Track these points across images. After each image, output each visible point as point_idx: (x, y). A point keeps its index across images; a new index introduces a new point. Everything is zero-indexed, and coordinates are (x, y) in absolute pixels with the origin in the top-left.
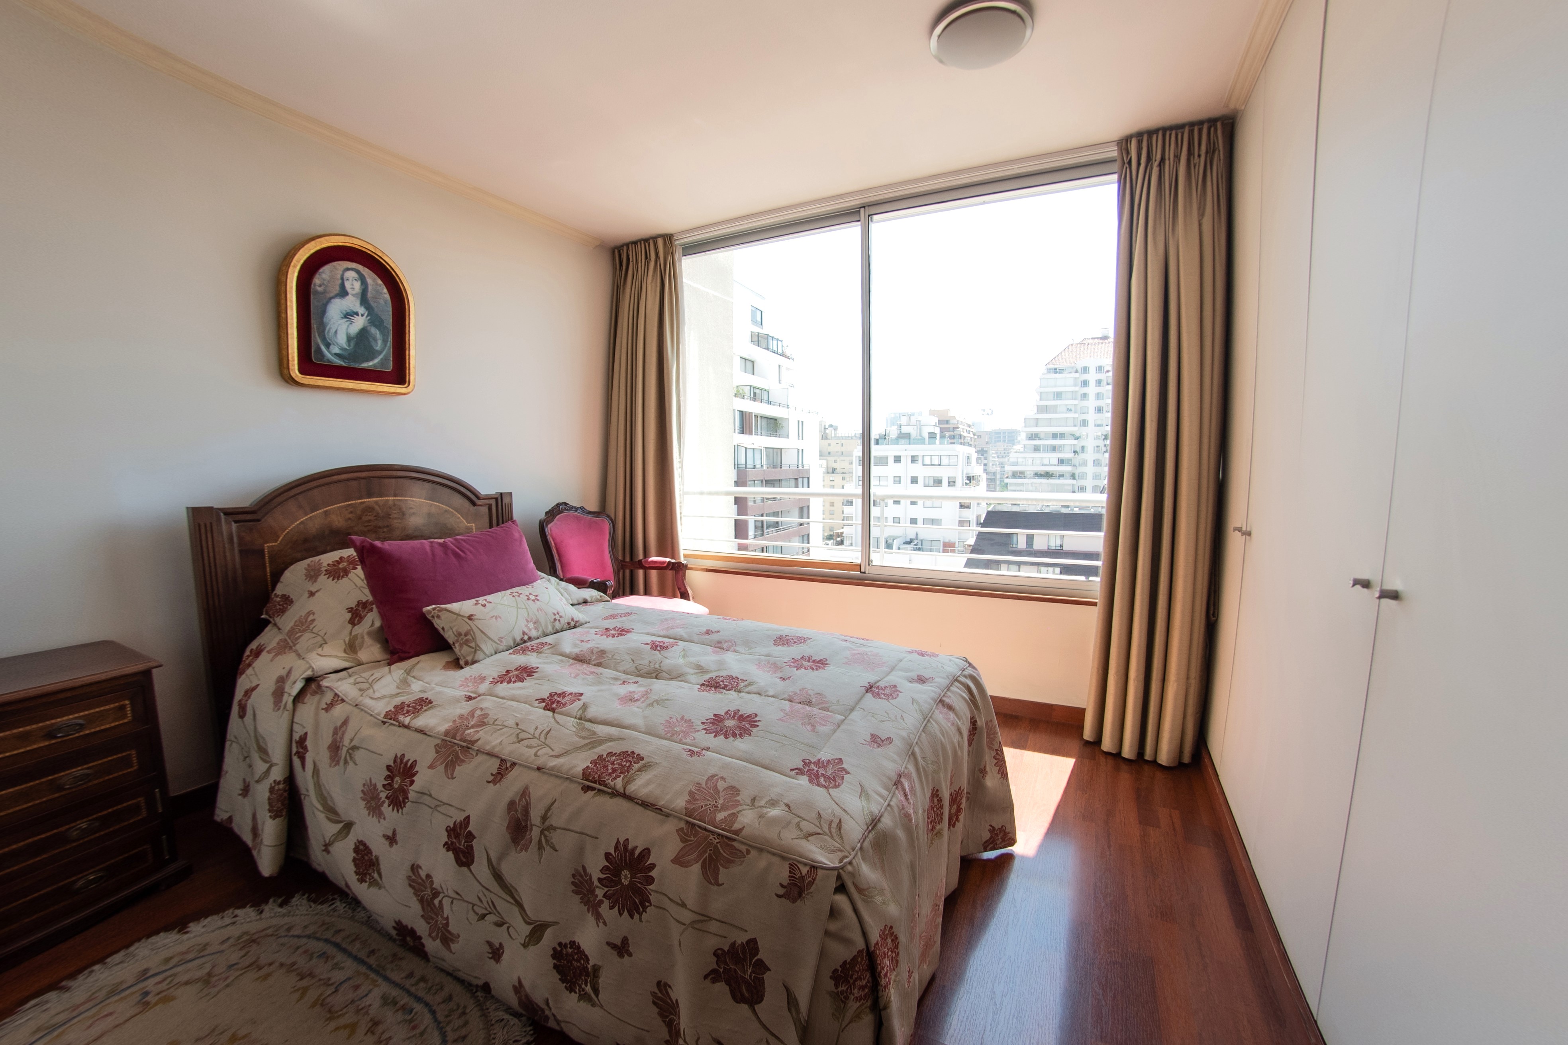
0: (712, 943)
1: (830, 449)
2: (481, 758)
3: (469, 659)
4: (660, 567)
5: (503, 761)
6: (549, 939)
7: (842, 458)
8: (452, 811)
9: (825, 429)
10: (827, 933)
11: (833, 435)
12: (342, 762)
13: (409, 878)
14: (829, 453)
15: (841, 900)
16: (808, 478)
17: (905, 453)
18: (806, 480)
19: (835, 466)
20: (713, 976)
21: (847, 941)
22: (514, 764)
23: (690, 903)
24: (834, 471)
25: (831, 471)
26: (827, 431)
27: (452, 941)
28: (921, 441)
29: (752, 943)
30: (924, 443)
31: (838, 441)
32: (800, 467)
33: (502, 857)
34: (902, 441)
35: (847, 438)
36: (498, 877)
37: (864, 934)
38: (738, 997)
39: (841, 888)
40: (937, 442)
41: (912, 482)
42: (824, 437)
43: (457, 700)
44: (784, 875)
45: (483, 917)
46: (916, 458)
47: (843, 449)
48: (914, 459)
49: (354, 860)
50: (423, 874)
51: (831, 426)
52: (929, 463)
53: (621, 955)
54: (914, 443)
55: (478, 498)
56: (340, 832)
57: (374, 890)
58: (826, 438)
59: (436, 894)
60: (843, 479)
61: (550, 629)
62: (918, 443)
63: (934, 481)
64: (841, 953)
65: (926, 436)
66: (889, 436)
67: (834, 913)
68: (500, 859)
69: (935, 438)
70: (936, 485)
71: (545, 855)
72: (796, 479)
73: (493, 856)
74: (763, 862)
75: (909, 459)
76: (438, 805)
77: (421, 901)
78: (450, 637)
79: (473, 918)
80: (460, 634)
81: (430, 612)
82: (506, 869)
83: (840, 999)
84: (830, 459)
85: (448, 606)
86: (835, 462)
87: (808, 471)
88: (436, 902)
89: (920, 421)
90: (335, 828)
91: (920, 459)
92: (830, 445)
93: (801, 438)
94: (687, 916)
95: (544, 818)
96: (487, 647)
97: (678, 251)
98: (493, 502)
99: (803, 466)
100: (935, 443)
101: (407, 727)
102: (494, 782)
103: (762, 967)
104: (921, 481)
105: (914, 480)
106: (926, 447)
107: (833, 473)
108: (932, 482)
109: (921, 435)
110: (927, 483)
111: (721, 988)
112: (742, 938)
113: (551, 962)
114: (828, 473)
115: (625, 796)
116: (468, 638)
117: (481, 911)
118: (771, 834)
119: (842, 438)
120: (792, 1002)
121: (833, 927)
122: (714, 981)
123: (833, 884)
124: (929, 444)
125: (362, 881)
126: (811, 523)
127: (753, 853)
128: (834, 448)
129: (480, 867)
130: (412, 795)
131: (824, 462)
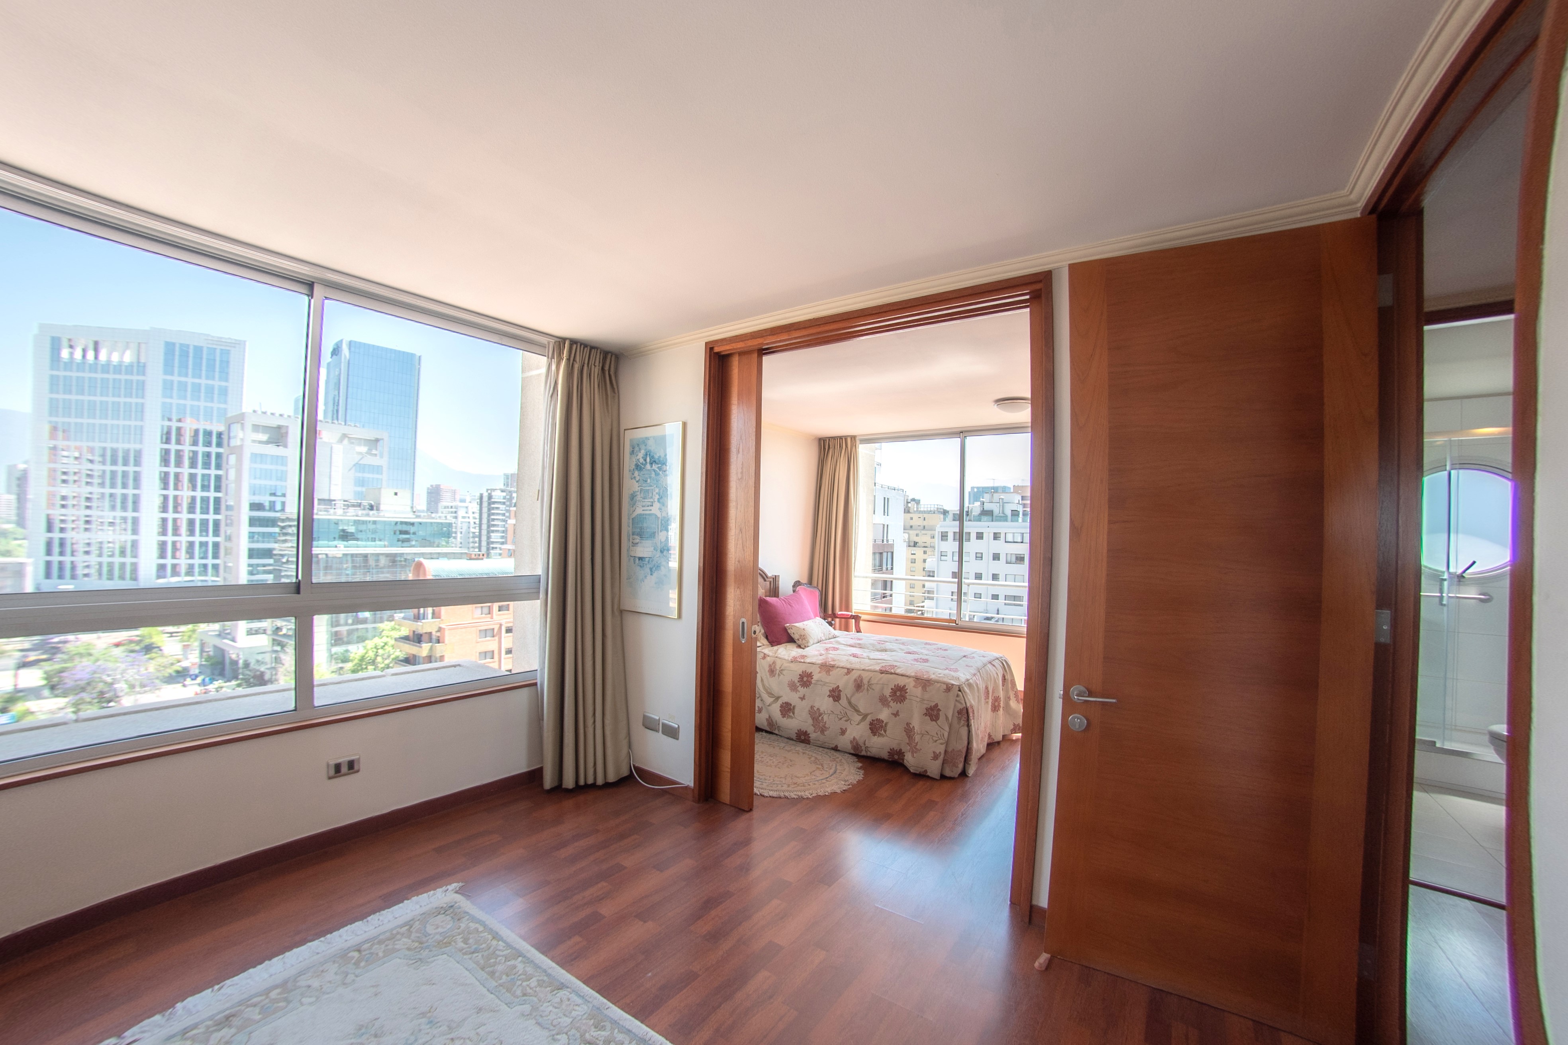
0: (925, 706)
1: (912, 523)
2: (839, 669)
3: (806, 645)
4: (841, 617)
5: (848, 669)
6: (869, 719)
7: (924, 532)
8: (831, 685)
9: (908, 503)
10: (956, 700)
11: (915, 509)
12: (777, 675)
13: (809, 711)
14: (911, 527)
15: (960, 693)
16: (892, 553)
17: (988, 530)
18: (889, 554)
19: (916, 539)
20: (926, 714)
21: (961, 703)
22: (853, 670)
23: (919, 696)
24: (915, 544)
25: (912, 544)
26: (909, 505)
27: (826, 731)
28: (1004, 518)
29: (936, 705)
30: (1006, 520)
31: (920, 515)
32: (885, 542)
33: (853, 695)
34: (984, 518)
35: (929, 512)
36: (850, 703)
37: (966, 703)
38: (932, 720)
39: (960, 690)
40: (1020, 519)
41: (994, 559)
42: (907, 511)
43: (817, 656)
44: (945, 687)
45: (841, 719)
46: (998, 535)
47: (925, 523)
48: (996, 536)
49: (780, 710)
50: (815, 709)
51: (913, 500)
52: (1011, 540)
53: (896, 717)
54: (997, 521)
55: (767, 578)
56: (774, 701)
57: (790, 720)
58: (909, 512)
59: (820, 715)
60: (925, 552)
61: (828, 638)
62: (1000, 521)
63: (1017, 558)
64: (960, 706)
65: (1009, 513)
66: (971, 512)
67: (958, 696)
68: (851, 697)
69: (1018, 515)
70: (1018, 562)
71: (870, 692)
72: (881, 553)
73: (849, 696)
74: (939, 685)
75: (992, 536)
76: (825, 684)
77: (813, 719)
78: (796, 637)
79: (837, 719)
80: (801, 636)
81: (788, 626)
82: (853, 701)
83: (959, 719)
84: (912, 532)
85: (794, 624)
86: (917, 535)
87: (892, 546)
88: (820, 718)
89: (1002, 499)
90: (772, 699)
91: (1002, 536)
92: (912, 519)
93: (886, 514)
94: (918, 700)
95: (869, 682)
96: (811, 642)
97: (858, 442)
98: (772, 580)
99: (887, 541)
100: (1017, 521)
101: (804, 662)
102: (847, 675)
103: (939, 710)
104: (1003, 557)
105: (996, 557)
106: (1009, 524)
107: (914, 546)
108: (1014, 559)
109: (1003, 513)
110: (1009, 560)
111: (928, 718)
112: (933, 704)
113: (869, 726)
114: (909, 546)
115: (895, 674)
116: (803, 637)
117: (840, 717)
118: (941, 679)
119: (924, 512)
120: (947, 718)
121: (958, 699)
122: (926, 716)
123: (958, 689)
124: (1012, 521)
125: (783, 717)
126: (893, 595)
127: (936, 683)
128: (917, 521)
129: (844, 701)
130: (813, 681)
131: (906, 536)
